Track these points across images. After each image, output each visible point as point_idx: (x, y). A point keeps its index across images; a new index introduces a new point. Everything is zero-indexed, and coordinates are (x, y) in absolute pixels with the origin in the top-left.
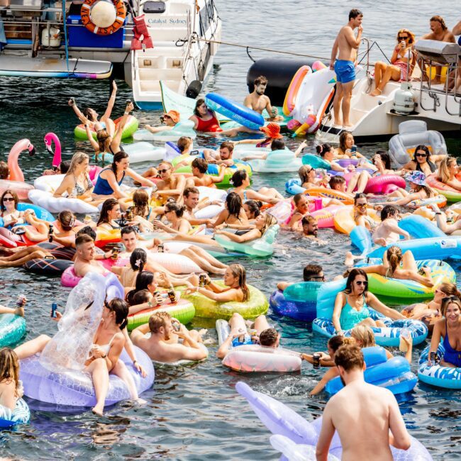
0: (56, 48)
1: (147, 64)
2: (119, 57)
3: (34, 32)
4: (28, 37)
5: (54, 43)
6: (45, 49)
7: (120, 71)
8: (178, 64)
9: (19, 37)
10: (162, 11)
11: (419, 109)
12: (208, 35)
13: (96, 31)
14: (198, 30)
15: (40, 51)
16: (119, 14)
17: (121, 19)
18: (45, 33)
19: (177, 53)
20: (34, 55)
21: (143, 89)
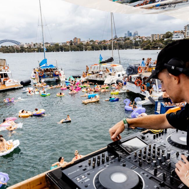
0: (52, 77)
1: (61, 77)
3: (50, 75)
9: (48, 76)
13: (56, 75)
17: (59, 74)
20: (50, 77)
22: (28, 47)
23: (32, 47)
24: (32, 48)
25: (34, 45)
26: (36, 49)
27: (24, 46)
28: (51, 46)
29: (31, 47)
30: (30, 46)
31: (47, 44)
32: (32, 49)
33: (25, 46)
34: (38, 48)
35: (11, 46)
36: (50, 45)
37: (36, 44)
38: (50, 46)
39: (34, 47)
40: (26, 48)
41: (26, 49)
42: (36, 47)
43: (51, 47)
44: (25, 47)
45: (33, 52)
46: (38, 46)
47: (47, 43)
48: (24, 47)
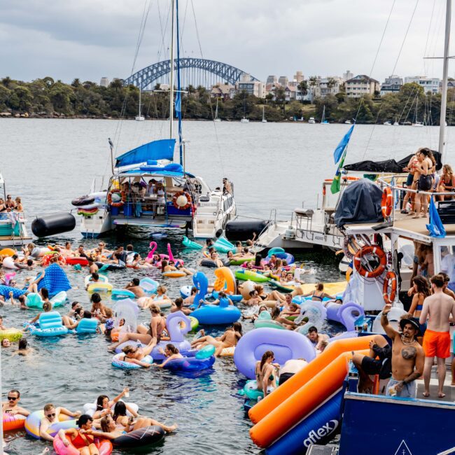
0: (162, 215)
1: (200, 222)
2: (189, 219)
3: (154, 209)
4: (151, 210)
5: (162, 213)
6: (158, 215)
7: (189, 225)
8: (213, 222)
9: (148, 210)
10: (208, 201)
11: (296, 237)
12: (228, 212)
13: (179, 208)
14: (222, 208)
15: (156, 217)
16: (189, 201)
17: (189, 203)
18: (158, 209)
19: (213, 218)
20: (154, 218)
21: (198, 232)
22: (269, 97)
23: (291, 95)
24: (287, 99)
25: (303, 88)
26: (306, 108)
27: (256, 88)
28: (383, 94)
29: (283, 97)
30: (280, 92)
31: (362, 85)
32: (287, 108)
33: (261, 92)
34: (315, 102)
35: (196, 86)
36: (379, 88)
37: (313, 80)
38: (376, 93)
39: (298, 98)
40: (261, 101)
41: (262, 106)
42: (306, 98)
43: (383, 100)
44: (256, 94)
45: (292, 121)
46: (318, 94)
47: (366, 80)
48: (253, 96)
